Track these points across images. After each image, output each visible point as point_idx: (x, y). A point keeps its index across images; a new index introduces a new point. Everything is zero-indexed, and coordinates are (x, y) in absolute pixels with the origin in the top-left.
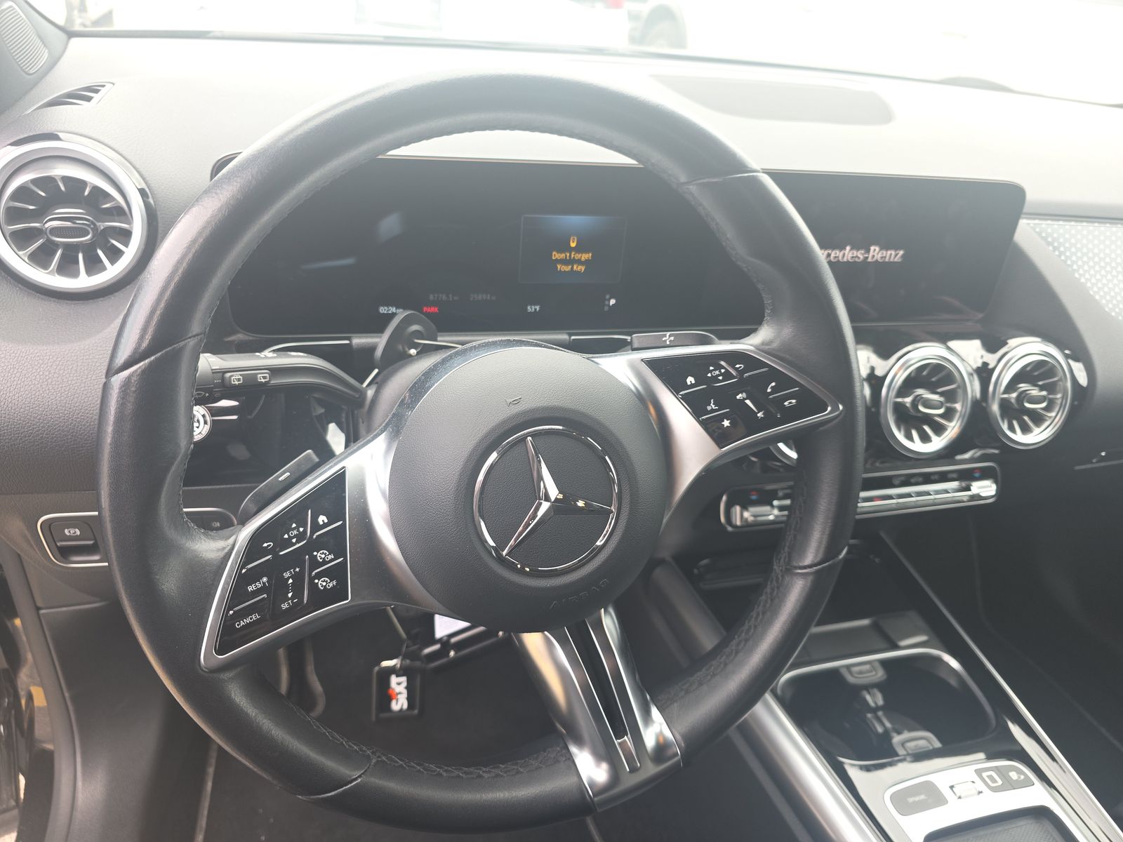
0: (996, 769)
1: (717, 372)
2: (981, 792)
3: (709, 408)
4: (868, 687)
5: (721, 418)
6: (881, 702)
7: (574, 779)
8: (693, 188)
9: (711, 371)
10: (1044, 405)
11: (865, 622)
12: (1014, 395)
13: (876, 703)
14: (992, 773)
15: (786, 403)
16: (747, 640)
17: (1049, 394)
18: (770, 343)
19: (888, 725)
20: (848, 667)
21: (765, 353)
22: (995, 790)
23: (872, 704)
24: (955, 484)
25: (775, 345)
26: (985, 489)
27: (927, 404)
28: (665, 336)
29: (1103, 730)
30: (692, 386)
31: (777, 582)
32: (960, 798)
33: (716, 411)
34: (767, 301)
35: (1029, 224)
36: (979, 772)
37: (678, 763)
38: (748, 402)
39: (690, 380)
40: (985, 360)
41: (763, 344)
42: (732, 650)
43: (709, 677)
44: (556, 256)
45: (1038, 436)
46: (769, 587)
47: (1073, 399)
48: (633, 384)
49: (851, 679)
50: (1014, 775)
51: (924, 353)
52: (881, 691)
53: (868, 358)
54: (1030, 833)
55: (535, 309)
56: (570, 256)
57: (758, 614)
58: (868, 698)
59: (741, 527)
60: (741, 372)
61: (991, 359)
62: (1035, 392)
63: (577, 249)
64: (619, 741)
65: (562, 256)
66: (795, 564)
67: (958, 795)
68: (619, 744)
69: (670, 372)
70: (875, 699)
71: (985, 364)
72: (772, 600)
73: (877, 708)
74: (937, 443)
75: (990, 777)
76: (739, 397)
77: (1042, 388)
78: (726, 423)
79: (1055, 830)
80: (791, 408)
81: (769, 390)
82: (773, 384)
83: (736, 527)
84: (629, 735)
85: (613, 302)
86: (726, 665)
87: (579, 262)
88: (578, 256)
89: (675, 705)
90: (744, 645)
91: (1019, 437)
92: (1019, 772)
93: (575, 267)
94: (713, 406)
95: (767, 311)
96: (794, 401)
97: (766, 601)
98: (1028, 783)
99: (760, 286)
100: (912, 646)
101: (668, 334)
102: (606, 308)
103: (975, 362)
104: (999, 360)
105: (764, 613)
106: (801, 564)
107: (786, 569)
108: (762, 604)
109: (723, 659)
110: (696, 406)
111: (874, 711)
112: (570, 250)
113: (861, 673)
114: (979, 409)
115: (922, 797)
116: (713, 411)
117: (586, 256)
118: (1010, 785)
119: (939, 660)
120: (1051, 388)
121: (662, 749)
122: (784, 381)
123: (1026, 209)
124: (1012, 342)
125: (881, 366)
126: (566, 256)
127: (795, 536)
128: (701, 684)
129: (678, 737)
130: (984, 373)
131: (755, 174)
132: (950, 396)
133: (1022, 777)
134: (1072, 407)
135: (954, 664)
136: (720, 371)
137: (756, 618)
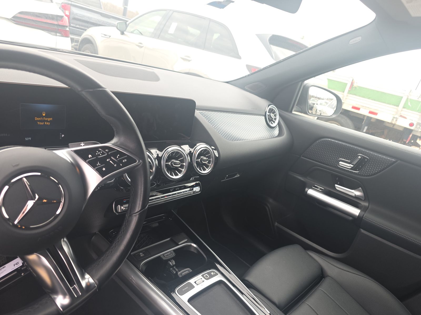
0: (208, 273)
1: (99, 153)
2: (204, 281)
3: (97, 165)
4: (170, 260)
5: (102, 167)
6: (174, 263)
7: (55, 307)
8: (84, 93)
9: (97, 153)
10: (207, 162)
11: (169, 239)
12: (199, 160)
13: (173, 264)
14: (207, 275)
15: (123, 161)
16: (118, 242)
17: (208, 159)
18: (117, 143)
19: (177, 270)
20: (163, 255)
21: (116, 146)
22: (207, 279)
23: (172, 265)
24: (189, 189)
25: (119, 143)
26: (197, 189)
27: (175, 163)
28: (81, 143)
29: (244, 262)
30: (91, 158)
31: (127, 220)
32: (198, 285)
33: (100, 165)
34: (115, 130)
35: (199, 112)
36: (203, 276)
37: (96, 289)
38: (111, 162)
39: (90, 156)
40: (190, 150)
41: (114, 143)
42: (113, 246)
43: (106, 257)
44: (36, 119)
45: (207, 171)
46: (125, 222)
47: (215, 161)
48: (69, 159)
49: (164, 259)
50: (212, 273)
51: (173, 148)
52: (174, 260)
53: (156, 152)
54: (218, 289)
55: (29, 139)
56: (43, 119)
57: (122, 232)
58: (170, 263)
59: (121, 212)
60: (107, 152)
61: (192, 150)
62: (205, 158)
63: (45, 116)
64: (72, 287)
65: (40, 119)
66: (132, 213)
67: (197, 284)
68: (72, 288)
69: (82, 154)
70: (172, 263)
71: (190, 152)
72: (126, 226)
73: (174, 266)
74: (180, 176)
75: (206, 276)
76: (108, 160)
77: (207, 157)
78: (104, 169)
79: (224, 286)
80: (125, 162)
81: (117, 157)
82: (119, 155)
83: (119, 213)
84: (76, 284)
85: (63, 136)
86: (111, 251)
87: (47, 121)
88: (46, 119)
89: (94, 270)
90: (118, 243)
91: (203, 172)
92: (214, 272)
93: (46, 123)
94: (99, 164)
95: (115, 133)
96: (126, 160)
97: (124, 228)
98: (216, 274)
99: (112, 125)
100: (182, 244)
101: (82, 143)
102: (61, 138)
103: (188, 151)
104: (194, 150)
105: (123, 231)
106: (134, 213)
107: (130, 215)
108: (123, 229)
109: (111, 250)
110: (92, 164)
111: (173, 267)
112: (43, 117)
113: (167, 255)
114: (190, 164)
115: (187, 288)
116: (99, 165)
117: (49, 119)
118: (211, 276)
119: (191, 246)
120: (209, 157)
121: (89, 286)
122: (122, 154)
123: (196, 108)
124: (198, 145)
125: (160, 154)
126: (41, 119)
127: (132, 204)
128: (103, 260)
129: (96, 281)
130: (191, 154)
131: (104, 89)
132: (182, 161)
133: (215, 273)
134: (215, 162)
135: (195, 245)
136: (100, 152)
137: (121, 234)
